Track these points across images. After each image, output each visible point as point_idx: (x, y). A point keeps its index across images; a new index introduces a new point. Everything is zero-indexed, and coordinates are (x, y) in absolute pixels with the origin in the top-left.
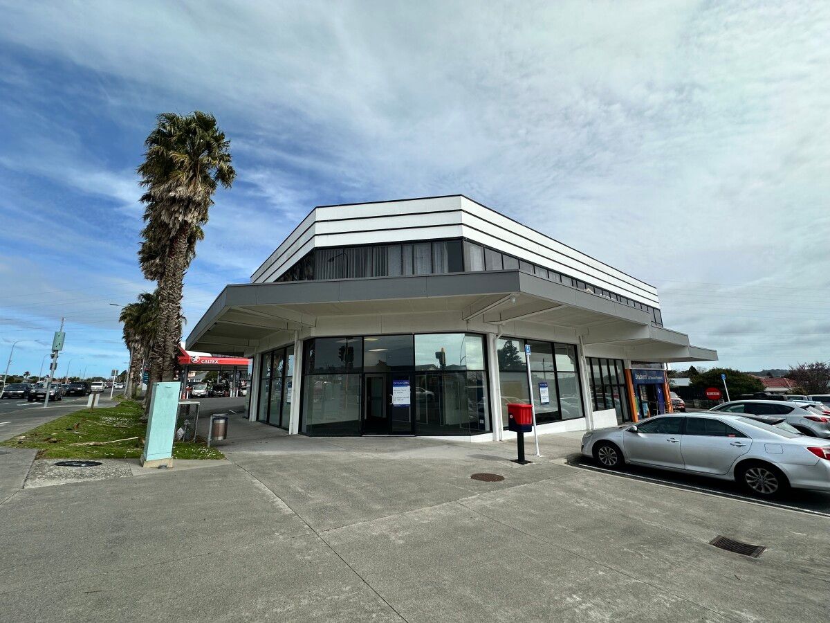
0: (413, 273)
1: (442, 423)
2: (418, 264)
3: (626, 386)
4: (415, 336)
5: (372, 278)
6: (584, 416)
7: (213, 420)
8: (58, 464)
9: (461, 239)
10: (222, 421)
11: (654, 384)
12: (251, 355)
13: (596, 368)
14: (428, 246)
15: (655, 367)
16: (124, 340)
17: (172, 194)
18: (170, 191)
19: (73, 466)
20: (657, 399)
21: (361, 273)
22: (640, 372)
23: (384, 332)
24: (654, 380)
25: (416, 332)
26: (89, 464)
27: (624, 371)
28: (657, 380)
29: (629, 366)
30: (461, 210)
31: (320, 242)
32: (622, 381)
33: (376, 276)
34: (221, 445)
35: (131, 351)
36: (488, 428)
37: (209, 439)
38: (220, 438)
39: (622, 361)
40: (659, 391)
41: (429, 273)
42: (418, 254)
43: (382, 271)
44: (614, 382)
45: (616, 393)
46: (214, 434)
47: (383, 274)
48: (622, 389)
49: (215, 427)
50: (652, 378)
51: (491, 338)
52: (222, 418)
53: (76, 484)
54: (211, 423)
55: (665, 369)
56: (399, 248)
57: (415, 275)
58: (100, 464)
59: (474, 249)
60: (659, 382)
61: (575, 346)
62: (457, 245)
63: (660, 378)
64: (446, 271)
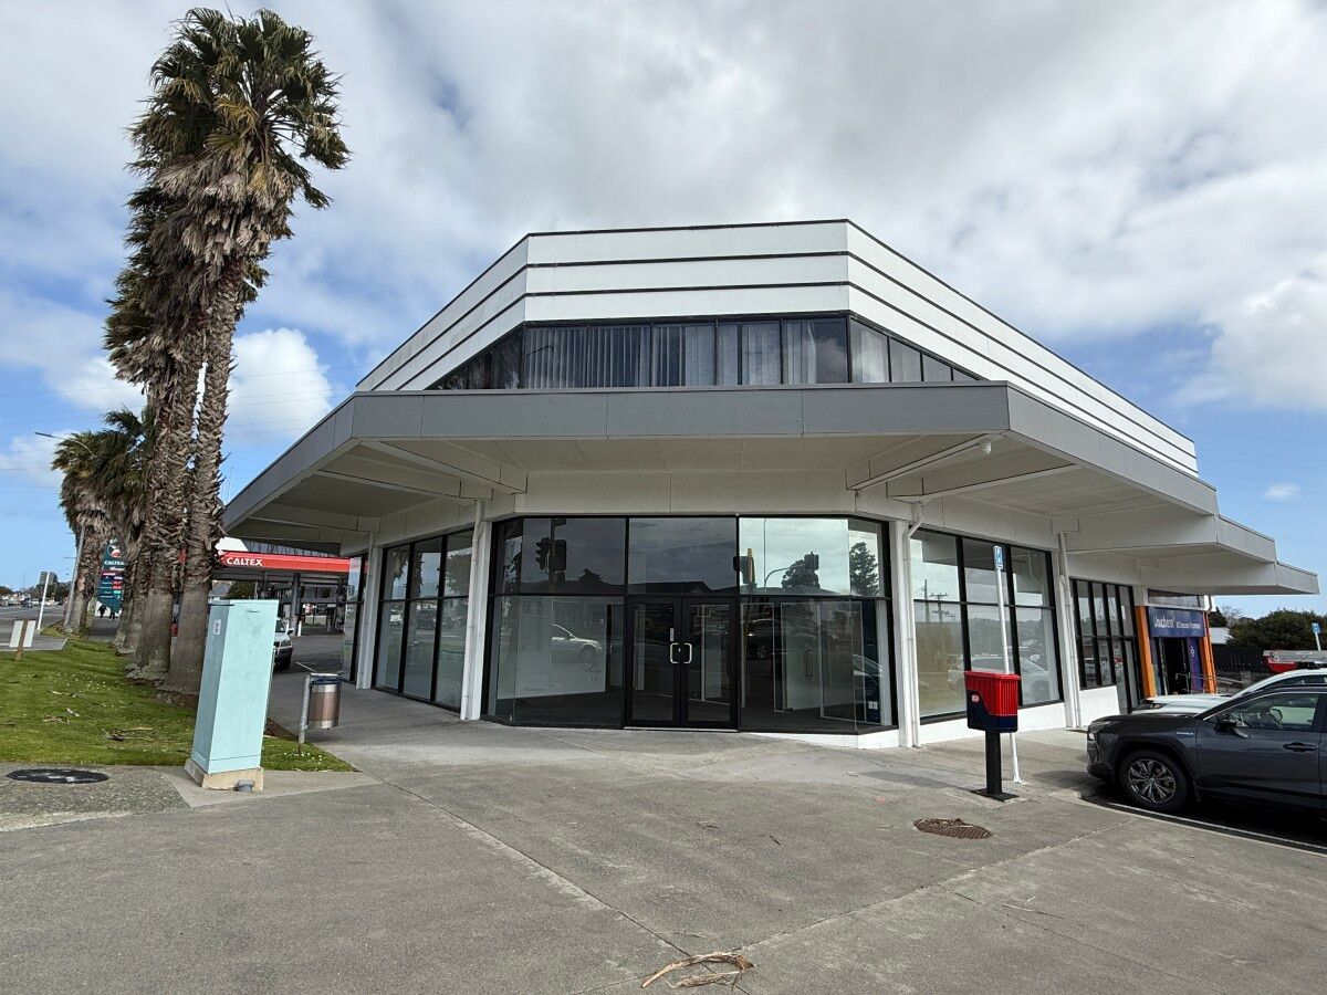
0: (740, 382)
1: (780, 706)
2: (750, 364)
3: (1136, 642)
4: (740, 519)
5: (649, 389)
6: (1062, 699)
7: (312, 684)
8: (15, 775)
9: (845, 315)
10: (330, 689)
11: (1185, 639)
12: (359, 549)
13: (1084, 603)
14: (773, 328)
15: (1188, 602)
16: (63, 509)
17: (210, 190)
18: (206, 184)
19: (50, 781)
20: (1188, 669)
21: (626, 378)
22: (1163, 611)
23: (675, 510)
24: (1186, 630)
25: (745, 511)
26: (84, 777)
27: (1134, 610)
28: (1190, 630)
29: (1144, 601)
30: (847, 253)
31: (536, 311)
32: (1128, 632)
33: (658, 385)
34: (325, 738)
35: (78, 535)
36: (886, 719)
37: (304, 726)
38: (326, 724)
39: (1130, 589)
40: (1192, 652)
41: (775, 384)
42: (751, 344)
43: (672, 375)
44: (1115, 632)
45: (1117, 652)
46: (314, 716)
47: (674, 383)
48: (1128, 645)
49: (315, 700)
50: (1185, 626)
51: (900, 530)
52: (331, 681)
53: (78, 826)
54: (307, 692)
55: (1206, 608)
56: (708, 330)
57: (744, 386)
58: (102, 778)
59: (868, 337)
60: (1195, 634)
61: (1048, 555)
62: (837, 327)
63: (1197, 626)
64: (812, 382)
